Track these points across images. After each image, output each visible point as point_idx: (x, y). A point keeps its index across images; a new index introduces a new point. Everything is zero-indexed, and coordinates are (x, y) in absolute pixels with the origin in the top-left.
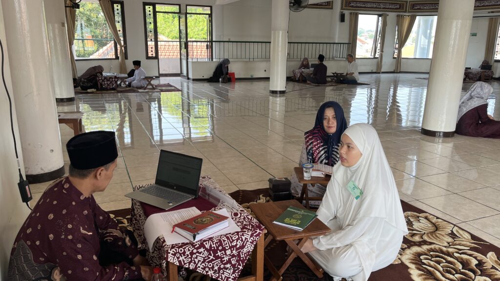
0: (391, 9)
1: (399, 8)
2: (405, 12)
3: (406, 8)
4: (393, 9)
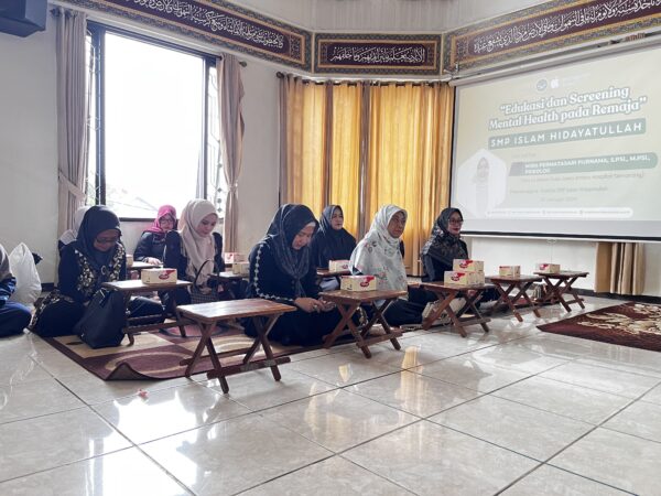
0: (250, 42)
1: (284, 50)
2: (306, 68)
3: (308, 54)
4: (260, 45)
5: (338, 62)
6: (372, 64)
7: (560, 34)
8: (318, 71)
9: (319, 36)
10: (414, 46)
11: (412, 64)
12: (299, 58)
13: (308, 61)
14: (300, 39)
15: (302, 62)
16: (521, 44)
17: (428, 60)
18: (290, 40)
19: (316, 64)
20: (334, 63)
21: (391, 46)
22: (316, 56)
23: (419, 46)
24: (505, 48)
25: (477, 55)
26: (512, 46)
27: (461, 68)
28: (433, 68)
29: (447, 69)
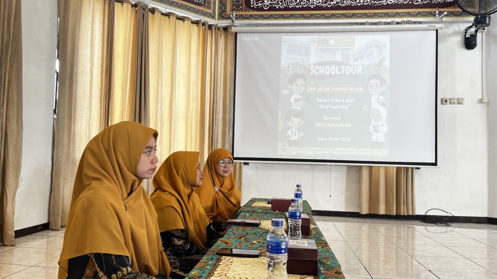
16: (294, 9)
17: (207, 3)
24: (280, 9)
25: (253, 9)
26: (287, 9)
27: (238, 17)
28: (211, 11)
29: (223, 16)
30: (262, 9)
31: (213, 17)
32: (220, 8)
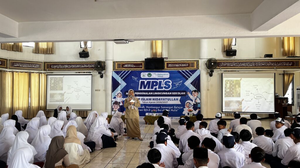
5: (15, 67)
6: (25, 67)
7: (69, 68)
8: (10, 68)
9: (10, 60)
10: (36, 64)
11: (35, 68)
12: (5, 66)
13: (7, 66)
14: (5, 61)
15: (6, 67)
17: (40, 67)
18: (3, 62)
19: (9, 67)
20: (14, 67)
21: (30, 63)
22: (9, 65)
23: (37, 64)
24: (58, 68)
25: (52, 68)
26: (60, 68)
27: (48, 70)
28: (41, 69)
29: (44, 70)
30: (54, 68)
31: (42, 70)
32: (44, 68)
